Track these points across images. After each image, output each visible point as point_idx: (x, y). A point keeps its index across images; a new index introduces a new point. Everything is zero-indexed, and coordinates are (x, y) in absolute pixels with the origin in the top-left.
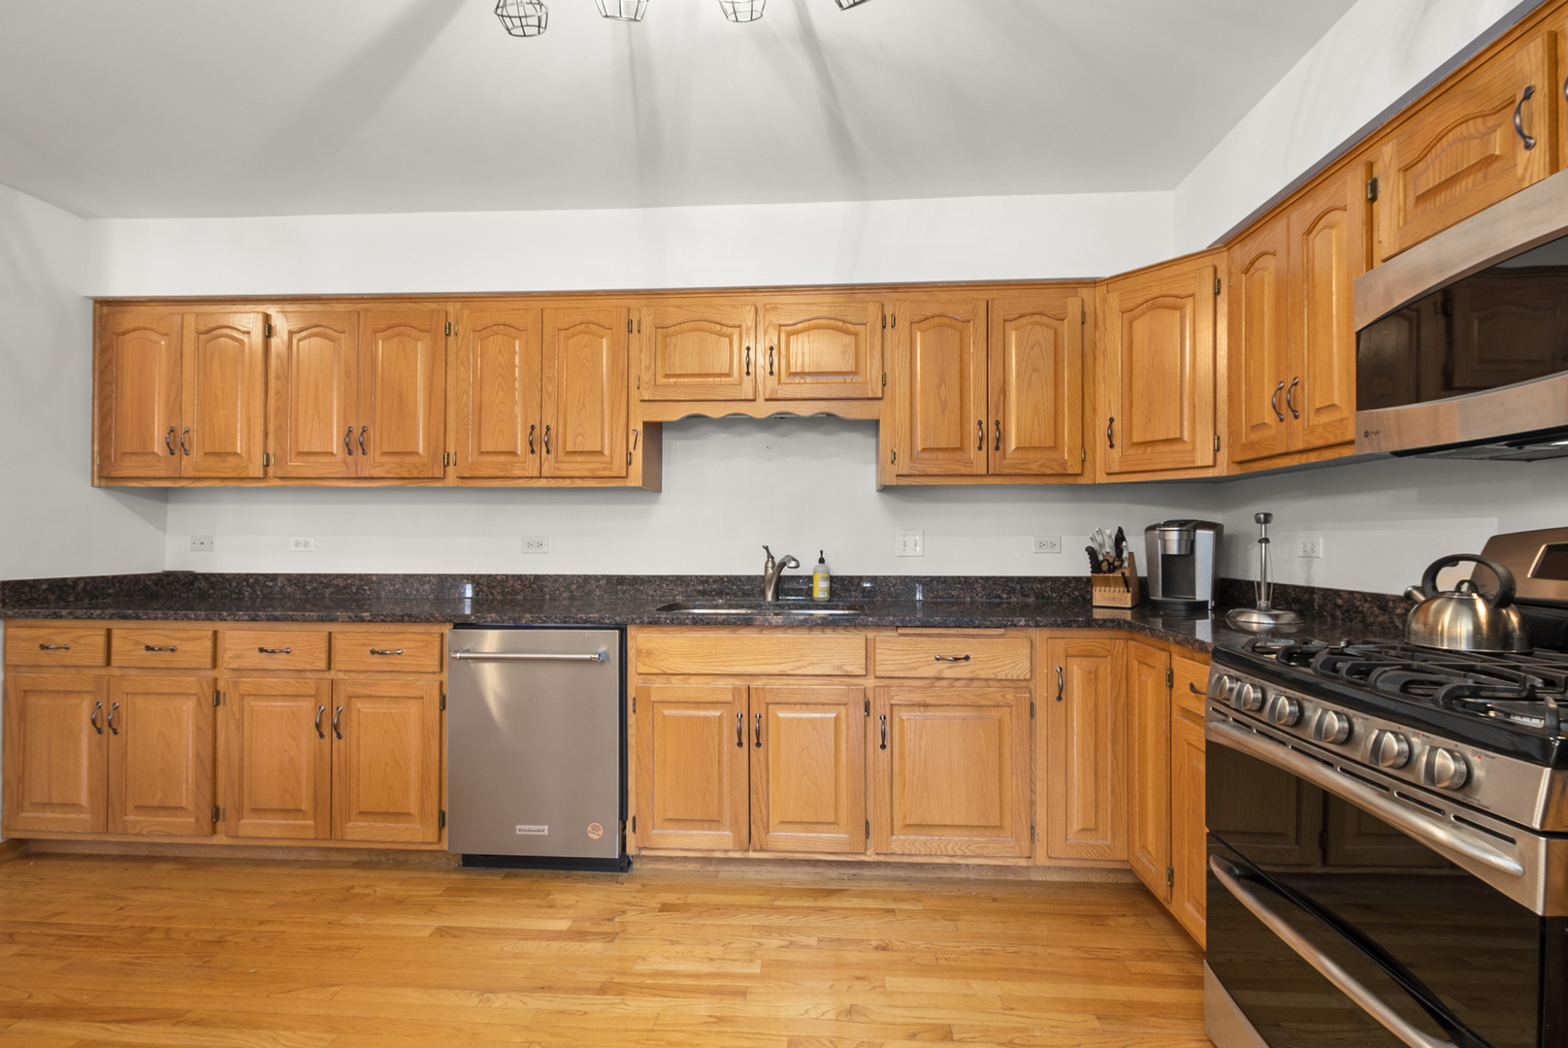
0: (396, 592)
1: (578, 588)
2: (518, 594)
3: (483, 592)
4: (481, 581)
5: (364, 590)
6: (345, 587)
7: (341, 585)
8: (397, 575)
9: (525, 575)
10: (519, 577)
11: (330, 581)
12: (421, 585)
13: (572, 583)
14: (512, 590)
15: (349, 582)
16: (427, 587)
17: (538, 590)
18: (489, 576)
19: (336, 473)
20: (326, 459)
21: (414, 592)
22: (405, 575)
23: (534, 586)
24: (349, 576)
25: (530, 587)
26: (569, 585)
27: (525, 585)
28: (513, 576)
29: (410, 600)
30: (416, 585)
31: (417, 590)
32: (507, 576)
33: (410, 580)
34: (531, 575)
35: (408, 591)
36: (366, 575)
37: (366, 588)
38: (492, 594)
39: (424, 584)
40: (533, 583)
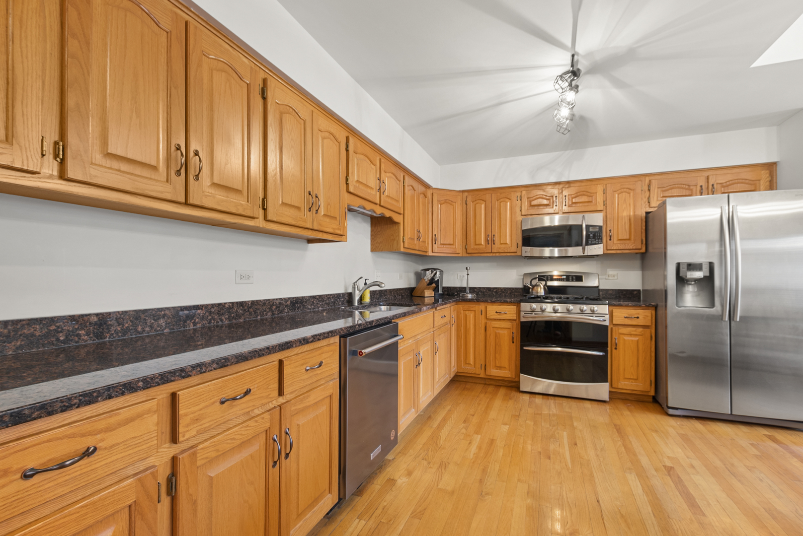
0: (125, 332)
1: (276, 308)
2: (240, 317)
3: (214, 319)
4: (213, 310)
5: (79, 335)
6: (47, 336)
7: (38, 334)
8: (126, 312)
9: (245, 302)
10: (241, 304)
11: (16, 331)
12: (155, 320)
13: (273, 305)
14: (237, 315)
15: (53, 328)
16: (162, 322)
17: (253, 313)
18: (220, 304)
19: (162, 192)
20: (146, 173)
21: (147, 329)
22: (137, 312)
23: (251, 310)
24: (52, 320)
25: (248, 311)
26: (271, 306)
27: (245, 310)
28: (237, 303)
29: (143, 338)
30: (150, 321)
31: (151, 327)
32: (233, 303)
33: (143, 316)
34: (249, 301)
35: (140, 329)
36: (82, 316)
37: (82, 332)
38: (222, 320)
39: (159, 319)
40: (250, 307)
